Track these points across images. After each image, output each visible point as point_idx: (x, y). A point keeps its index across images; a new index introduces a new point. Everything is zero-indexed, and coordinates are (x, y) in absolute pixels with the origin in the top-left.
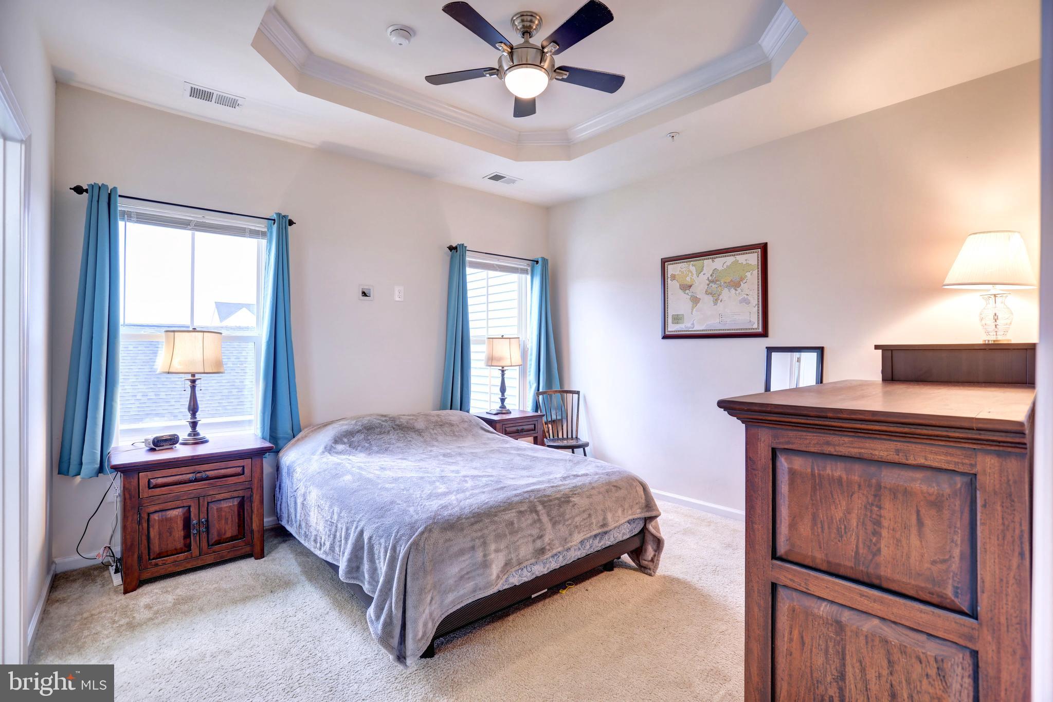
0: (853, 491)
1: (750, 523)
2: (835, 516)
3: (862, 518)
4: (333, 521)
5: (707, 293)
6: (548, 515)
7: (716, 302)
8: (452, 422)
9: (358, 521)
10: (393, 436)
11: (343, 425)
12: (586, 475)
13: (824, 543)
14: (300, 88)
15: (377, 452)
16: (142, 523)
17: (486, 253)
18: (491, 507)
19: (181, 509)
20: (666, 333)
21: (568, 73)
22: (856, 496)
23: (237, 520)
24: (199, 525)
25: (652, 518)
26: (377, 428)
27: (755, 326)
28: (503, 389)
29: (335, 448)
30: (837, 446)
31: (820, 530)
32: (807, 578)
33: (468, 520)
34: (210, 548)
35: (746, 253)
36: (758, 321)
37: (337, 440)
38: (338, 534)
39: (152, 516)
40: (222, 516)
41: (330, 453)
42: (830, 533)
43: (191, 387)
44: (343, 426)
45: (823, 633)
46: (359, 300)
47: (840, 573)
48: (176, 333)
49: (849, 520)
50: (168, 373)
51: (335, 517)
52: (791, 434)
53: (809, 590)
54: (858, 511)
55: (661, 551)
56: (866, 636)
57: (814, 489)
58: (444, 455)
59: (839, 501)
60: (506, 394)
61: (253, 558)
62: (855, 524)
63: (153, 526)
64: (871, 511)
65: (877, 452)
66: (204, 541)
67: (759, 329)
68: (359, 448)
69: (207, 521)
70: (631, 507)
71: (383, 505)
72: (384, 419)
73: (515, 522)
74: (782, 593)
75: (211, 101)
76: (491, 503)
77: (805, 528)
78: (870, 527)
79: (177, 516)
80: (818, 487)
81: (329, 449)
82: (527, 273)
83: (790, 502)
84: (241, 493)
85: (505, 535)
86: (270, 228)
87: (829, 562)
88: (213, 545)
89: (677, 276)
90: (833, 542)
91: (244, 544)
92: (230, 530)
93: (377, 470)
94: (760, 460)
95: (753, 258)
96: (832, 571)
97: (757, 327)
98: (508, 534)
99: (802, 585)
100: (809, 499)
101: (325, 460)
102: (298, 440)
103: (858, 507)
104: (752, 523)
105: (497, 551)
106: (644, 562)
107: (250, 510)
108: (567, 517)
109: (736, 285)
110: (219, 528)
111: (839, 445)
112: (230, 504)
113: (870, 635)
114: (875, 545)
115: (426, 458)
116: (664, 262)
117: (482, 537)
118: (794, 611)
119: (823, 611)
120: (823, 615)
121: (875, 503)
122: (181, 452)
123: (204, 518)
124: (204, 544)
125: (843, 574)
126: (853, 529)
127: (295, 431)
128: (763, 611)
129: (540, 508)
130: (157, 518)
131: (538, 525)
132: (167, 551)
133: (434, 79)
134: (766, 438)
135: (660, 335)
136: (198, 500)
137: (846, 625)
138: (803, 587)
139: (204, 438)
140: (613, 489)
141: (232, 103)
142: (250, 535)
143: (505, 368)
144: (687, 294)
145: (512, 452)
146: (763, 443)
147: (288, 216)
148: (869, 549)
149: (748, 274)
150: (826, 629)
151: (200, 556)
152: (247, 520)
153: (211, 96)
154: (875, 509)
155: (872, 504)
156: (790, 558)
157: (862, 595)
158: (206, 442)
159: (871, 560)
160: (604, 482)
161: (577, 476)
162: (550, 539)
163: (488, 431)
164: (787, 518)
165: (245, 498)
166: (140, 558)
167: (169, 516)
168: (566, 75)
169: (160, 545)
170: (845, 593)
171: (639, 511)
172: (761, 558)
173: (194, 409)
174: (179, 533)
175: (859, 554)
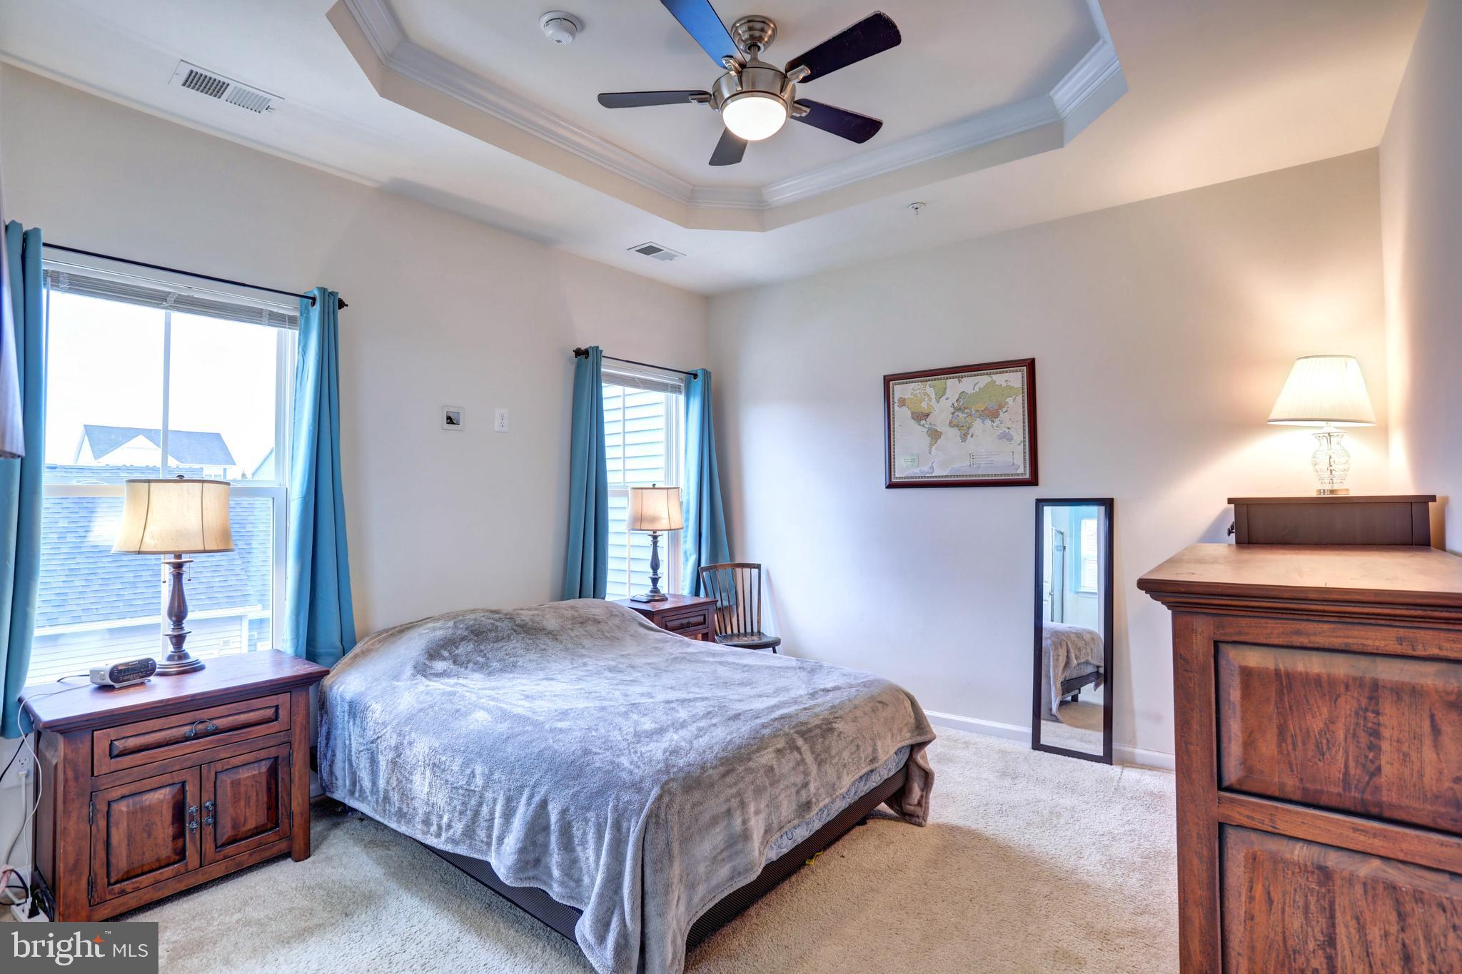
0: (1338, 693)
1: (1183, 744)
2: (1313, 728)
3: (1352, 727)
4: (472, 788)
5: (951, 424)
6: (813, 752)
7: (964, 437)
8: (597, 617)
9: (534, 787)
10: (516, 644)
11: (434, 629)
12: (836, 688)
13: (1297, 764)
14: (383, 93)
15: (502, 670)
16: (97, 821)
17: (627, 361)
18: (740, 747)
19: (168, 789)
20: (893, 480)
21: (808, 110)
22: (1341, 700)
23: (265, 799)
24: (201, 814)
25: (922, 745)
26: (490, 631)
27: (1021, 471)
28: (655, 565)
29: (431, 668)
30: (1313, 635)
31: (1290, 747)
32: (1273, 813)
33: (717, 771)
34: (220, 851)
35: (1007, 372)
36: (1025, 463)
37: (433, 653)
38: (485, 810)
39: (115, 806)
40: (240, 793)
41: (425, 676)
42: (1305, 750)
43: (174, 575)
44: (438, 632)
45: (1300, 886)
46: (443, 429)
47: (1322, 803)
48: (153, 485)
49: (1334, 733)
50: (139, 553)
51: (479, 781)
52: (1243, 621)
53: (1277, 828)
54: (1346, 718)
55: (931, 790)
56: (1365, 884)
57: (1280, 693)
58: (610, 670)
59: (1318, 707)
60: (659, 571)
61: (290, 859)
62: (1342, 737)
63: (117, 824)
64: (1365, 718)
65: (1370, 642)
66: (209, 840)
67: (1025, 475)
68: (471, 665)
69: (214, 805)
70: (900, 730)
71: (572, 758)
72: (497, 616)
73: (775, 767)
74: (1232, 836)
75: (219, 97)
76: (738, 742)
77: (1268, 746)
78: (1364, 739)
79: (162, 801)
80: (1285, 691)
81: (422, 670)
82: (680, 392)
83: (1244, 711)
84: (273, 752)
85: (765, 788)
86: (305, 312)
87: (1305, 790)
88: (223, 845)
89: (907, 401)
90: (1311, 762)
91: (277, 838)
92: (253, 816)
93: (520, 699)
94: (1197, 658)
95: (1016, 379)
96: (1309, 800)
97: (1023, 471)
98: (768, 787)
99: (1266, 822)
100: (1272, 707)
101: (421, 688)
102: (356, 656)
103: (1345, 714)
104: (1187, 743)
105: (757, 813)
106: (908, 807)
107: (287, 779)
108: (834, 752)
109: (993, 414)
110: (234, 816)
111: (1315, 634)
112: (254, 773)
113: (1369, 881)
114: (1372, 762)
115: (585, 676)
116: (888, 380)
117: (739, 794)
118: (1255, 859)
119: (1298, 856)
120: (1298, 860)
121: (1370, 708)
122: (159, 690)
123: (209, 800)
124: (209, 846)
125: (1326, 804)
126: (1340, 744)
127: (347, 644)
128: (1207, 864)
129: (800, 742)
130: (124, 809)
131: (801, 768)
132: (143, 865)
133: (609, 100)
134: (1203, 628)
135: (882, 481)
136: (199, 771)
137: (1334, 871)
138: (1267, 825)
139: (196, 662)
140: (880, 706)
141: (258, 103)
142: (287, 821)
143: (658, 533)
144: (923, 426)
145: (707, 659)
146: (1200, 634)
147: (337, 293)
148: (1364, 768)
149: (1010, 400)
150: (1304, 879)
151: (201, 866)
152: (282, 797)
153: (223, 89)
154: (1370, 715)
155: (1366, 710)
156: (1244, 788)
157: (1355, 830)
158: (201, 668)
159: (1368, 782)
160: (866, 697)
161: (826, 691)
162: (815, 788)
163: (651, 629)
164: (1239, 734)
165: (280, 760)
166: (91, 884)
167: (148, 803)
168: (806, 112)
169: (129, 857)
170: (1331, 829)
171: (908, 735)
172: (1201, 791)
173: (178, 613)
174: (164, 829)
175: (1349, 775)
